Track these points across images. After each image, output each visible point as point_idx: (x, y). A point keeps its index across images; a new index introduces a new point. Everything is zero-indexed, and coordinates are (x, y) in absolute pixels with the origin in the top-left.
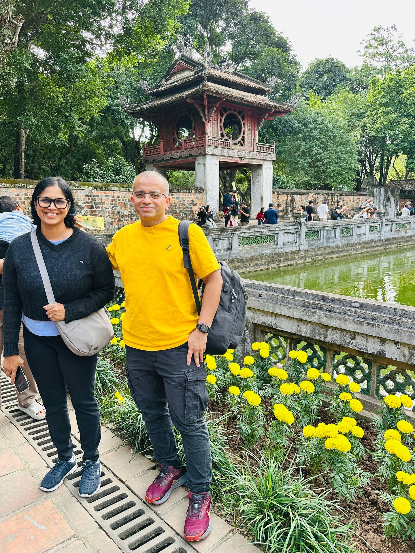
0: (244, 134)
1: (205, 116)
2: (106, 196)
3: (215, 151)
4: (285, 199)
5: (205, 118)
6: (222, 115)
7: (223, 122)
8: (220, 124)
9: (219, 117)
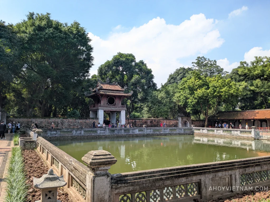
1: (101, 99)
3: (102, 108)
7: (107, 100)
8: (106, 100)
9: (106, 98)
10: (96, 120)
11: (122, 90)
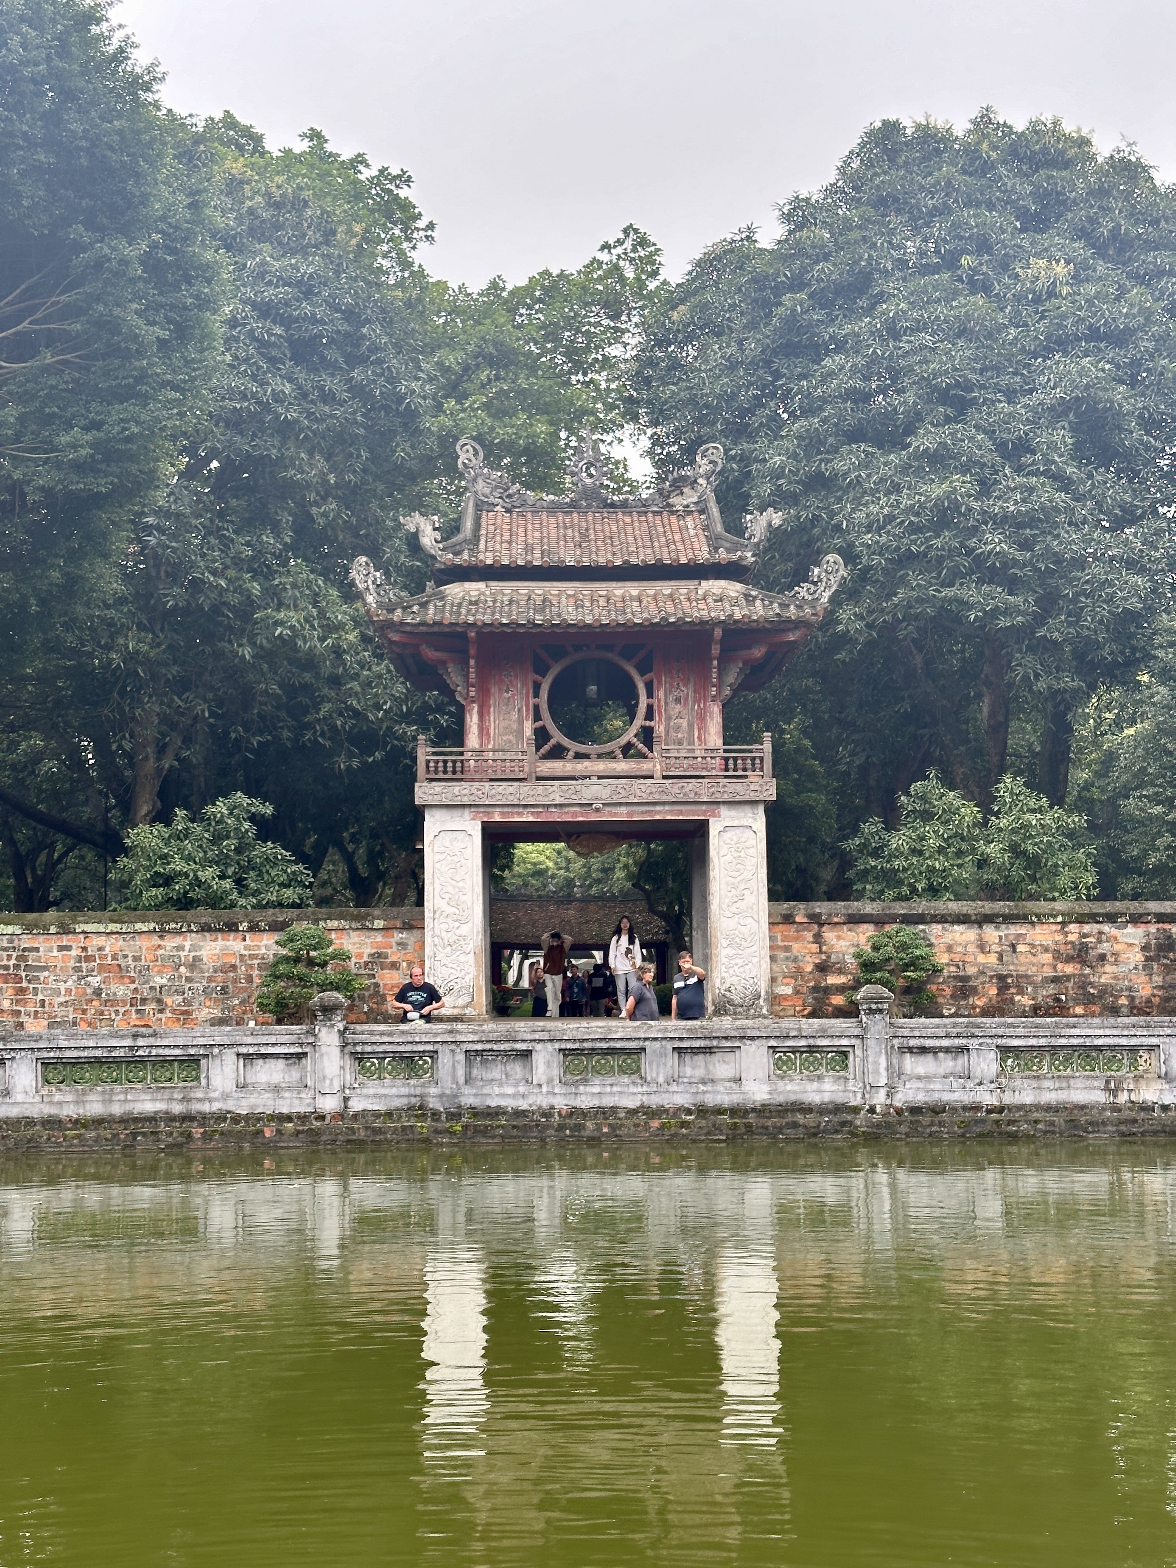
0: (649, 716)
1: (466, 682)
5: (467, 694)
6: (542, 670)
7: (544, 693)
9: (533, 676)
10: (398, 936)
11: (723, 555)
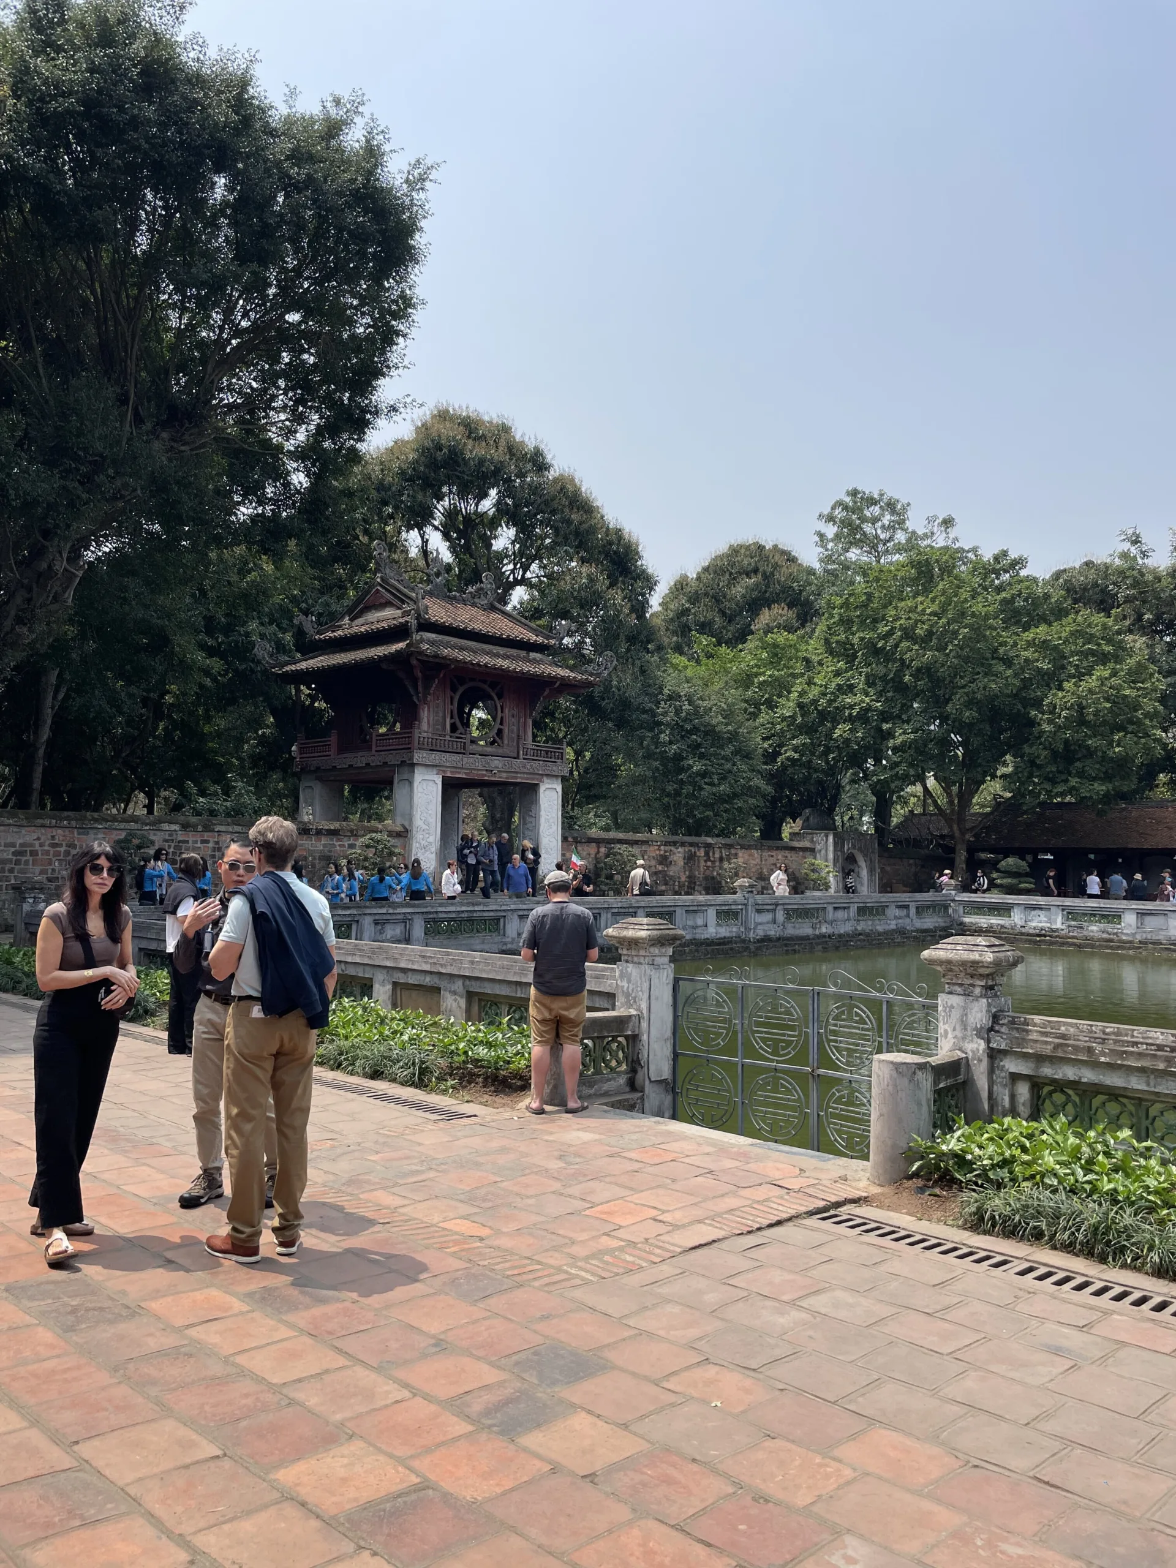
0: (501, 724)
1: (417, 693)
2: (203, 842)
3: (435, 757)
4: (593, 851)
5: (418, 697)
6: (454, 690)
8: (448, 707)
11: (544, 640)
